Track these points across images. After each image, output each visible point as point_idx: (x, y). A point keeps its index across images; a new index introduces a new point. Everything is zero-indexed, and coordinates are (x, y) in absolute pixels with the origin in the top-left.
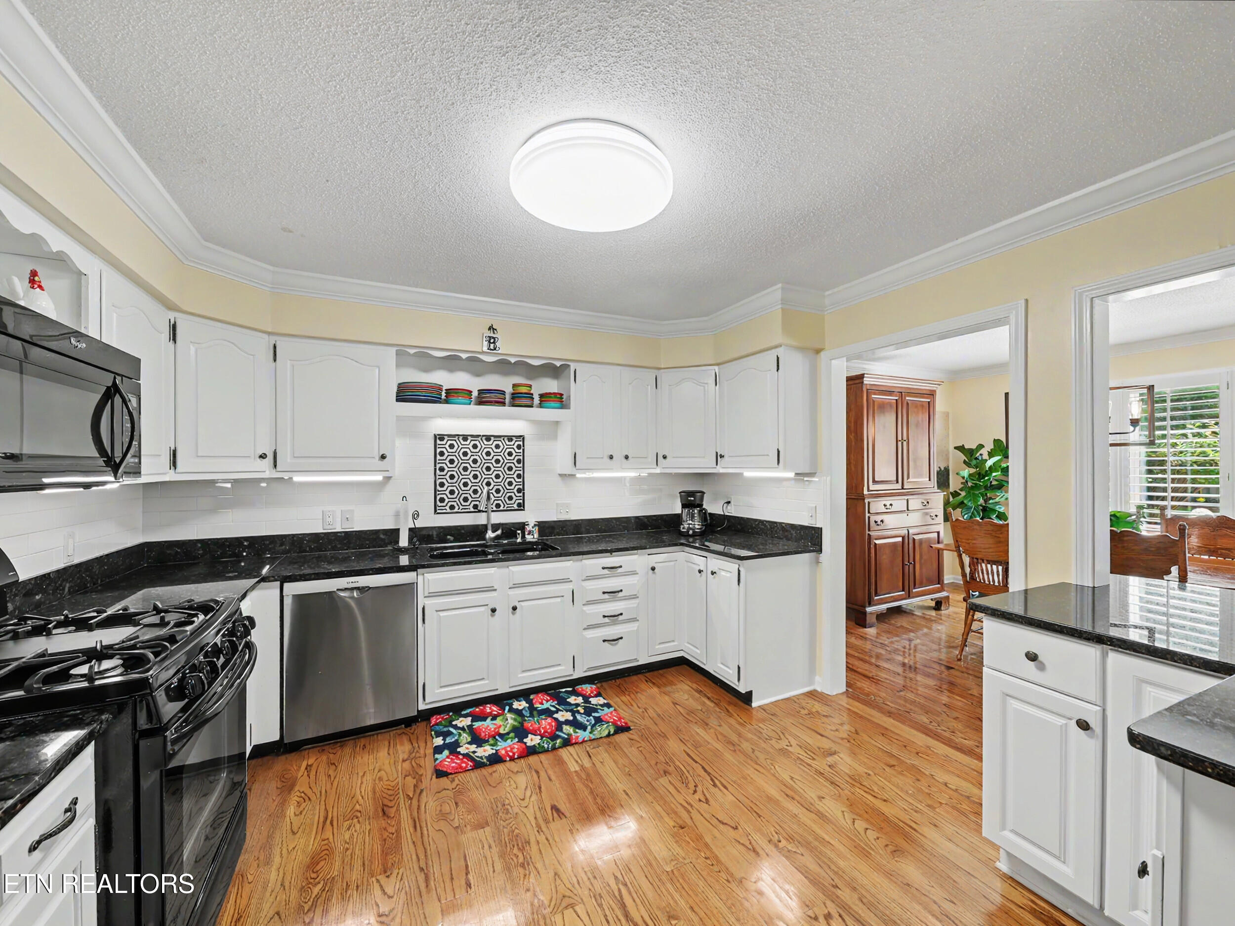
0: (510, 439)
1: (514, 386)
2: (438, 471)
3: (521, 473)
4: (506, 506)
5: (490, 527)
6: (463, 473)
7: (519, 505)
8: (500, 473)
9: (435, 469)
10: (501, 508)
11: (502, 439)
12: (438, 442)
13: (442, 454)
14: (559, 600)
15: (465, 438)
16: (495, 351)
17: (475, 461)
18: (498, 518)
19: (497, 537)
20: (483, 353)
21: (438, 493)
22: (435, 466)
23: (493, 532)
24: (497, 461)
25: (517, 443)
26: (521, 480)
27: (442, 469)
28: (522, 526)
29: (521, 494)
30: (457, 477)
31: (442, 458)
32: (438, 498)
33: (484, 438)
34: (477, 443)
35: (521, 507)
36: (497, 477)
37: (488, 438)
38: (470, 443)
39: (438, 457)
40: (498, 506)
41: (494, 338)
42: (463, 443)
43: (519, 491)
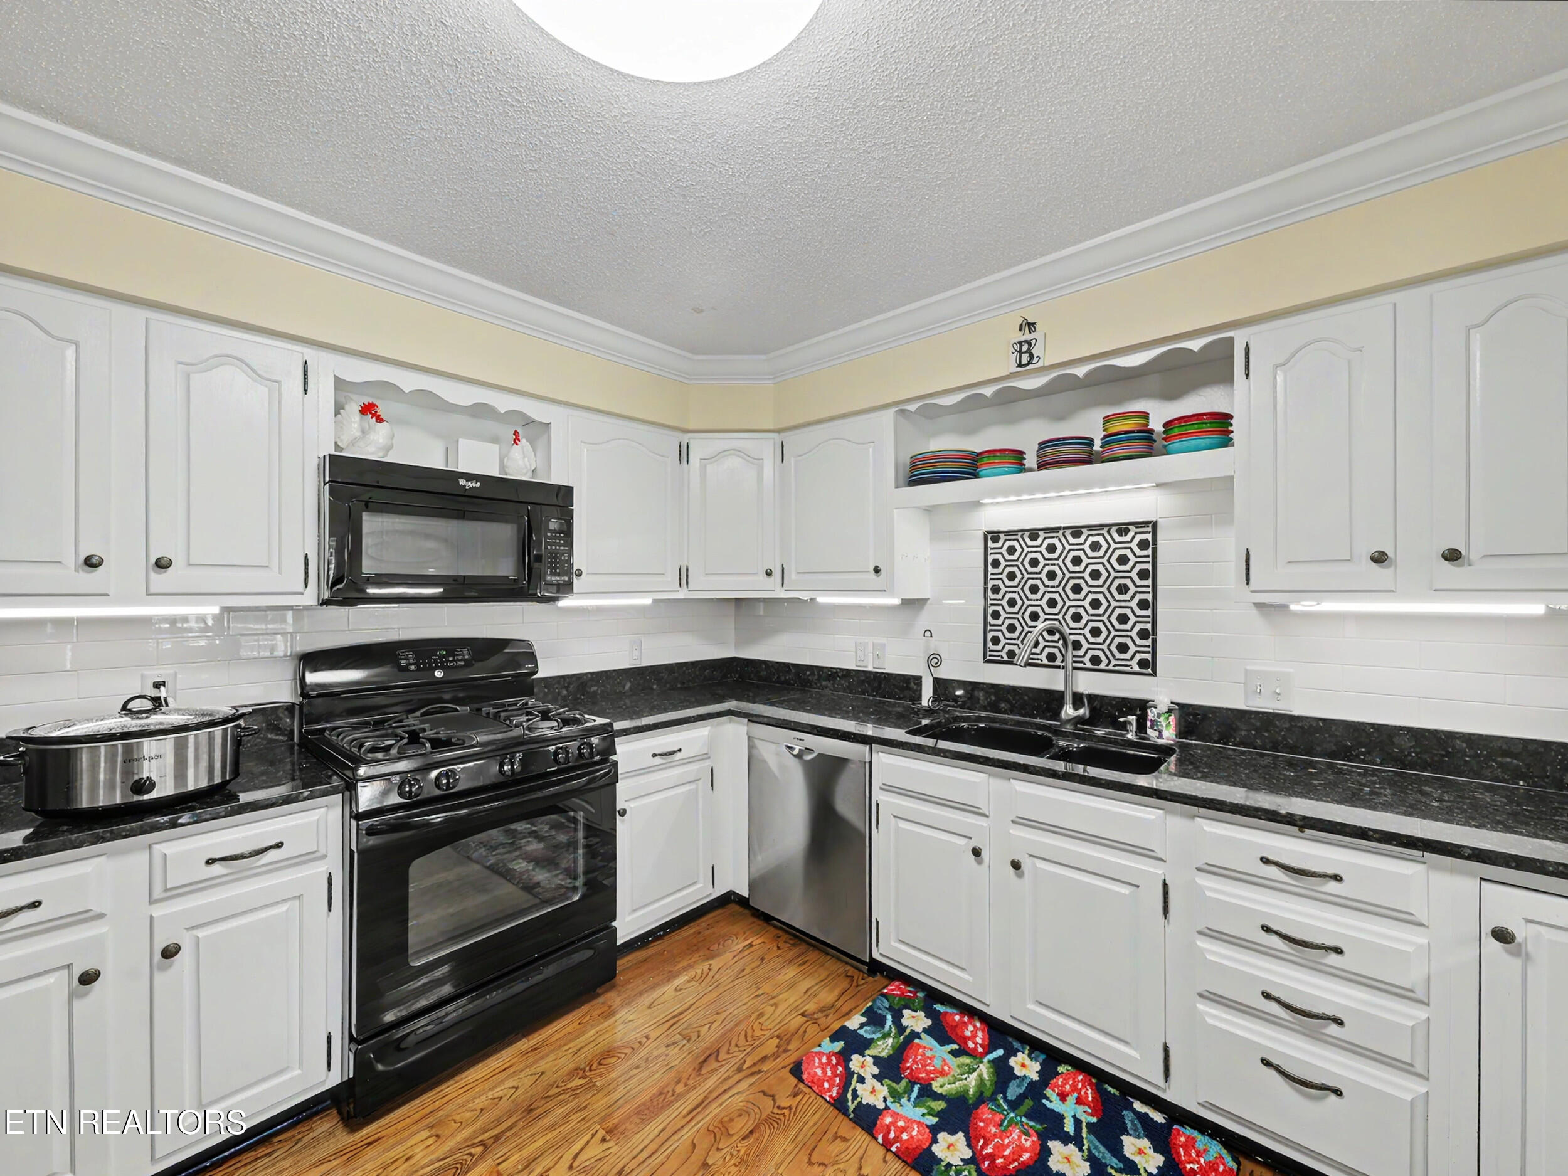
0: (1123, 529)
1: (1107, 420)
2: (990, 593)
3: (1149, 597)
4: (1114, 662)
5: (1068, 698)
6: (1030, 596)
7: (1143, 664)
8: (1100, 597)
9: (986, 589)
10: (1103, 666)
11: (1105, 532)
12: (990, 544)
13: (996, 564)
14: (1125, 890)
15: (1034, 535)
16: (1030, 366)
17: (1052, 575)
18: (1088, 683)
19: (1079, 720)
20: (1012, 376)
21: (989, 628)
22: (986, 583)
23: (1076, 708)
24: (1095, 575)
25: (1138, 538)
26: (1149, 612)
27: (996, 590)
28: (1141, 707)
29: (1149, 642)
30: (1019, 602)
31: (996, 571)
32: (990, 636)
33: (1068, 533)
34: (1055, 541)
35: (1148, 666)
36: (1096, 604)
37: (1076, 532)
38: (1042, 542)
39: (991, 569)
40: (1095, 660)
41: (1029, 343)
42: (1030, 543)
43: (1143, 635)
